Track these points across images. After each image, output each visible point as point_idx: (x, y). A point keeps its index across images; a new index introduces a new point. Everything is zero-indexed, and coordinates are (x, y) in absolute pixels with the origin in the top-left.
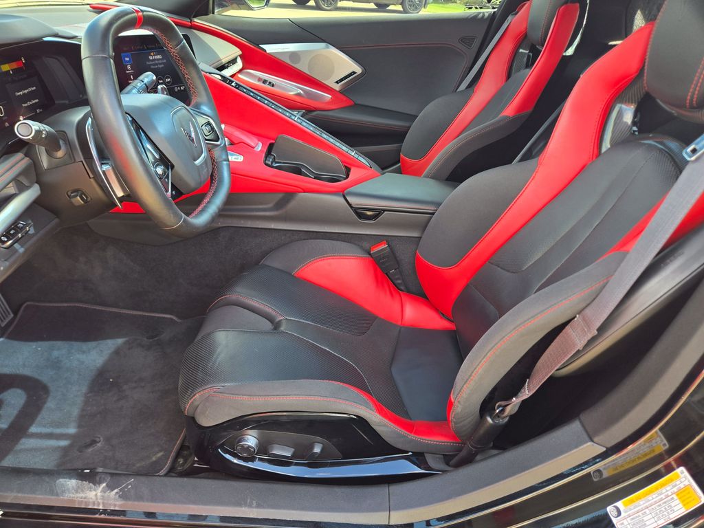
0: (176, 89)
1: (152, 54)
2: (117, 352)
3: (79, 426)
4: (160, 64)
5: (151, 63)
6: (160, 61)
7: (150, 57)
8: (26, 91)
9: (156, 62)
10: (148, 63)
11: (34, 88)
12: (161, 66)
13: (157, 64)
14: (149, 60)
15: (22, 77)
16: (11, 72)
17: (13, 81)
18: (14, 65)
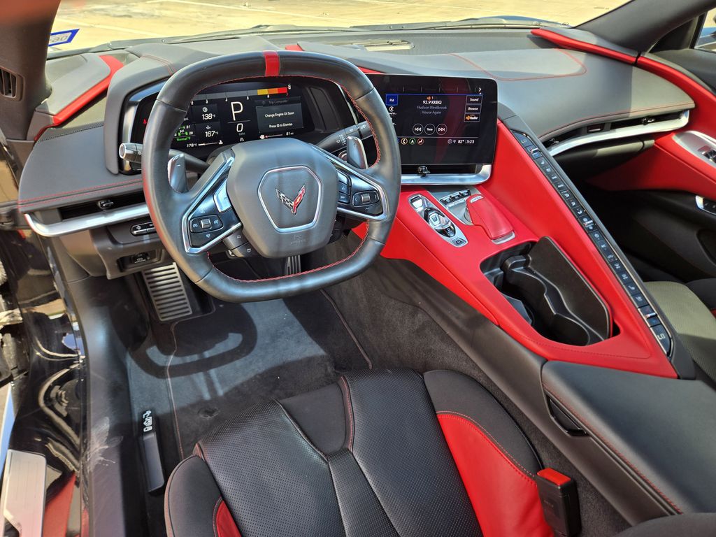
0: (450, 142)
1: (429, 98)
2: (310, 360)
3: (226, 394)
4: (436, 110)
5: (423, 108)
6: (438, 108)
7: (424, 102)
8: (279, 115)
9: (431, 107)
10: (419, 107)
11: (293, 113)
12: (436, 113)
13: (432, 110)
14: (422, 104)
15: (281, 102)
16: (268, 96)
17: (267, 104)
18: (275, 91)
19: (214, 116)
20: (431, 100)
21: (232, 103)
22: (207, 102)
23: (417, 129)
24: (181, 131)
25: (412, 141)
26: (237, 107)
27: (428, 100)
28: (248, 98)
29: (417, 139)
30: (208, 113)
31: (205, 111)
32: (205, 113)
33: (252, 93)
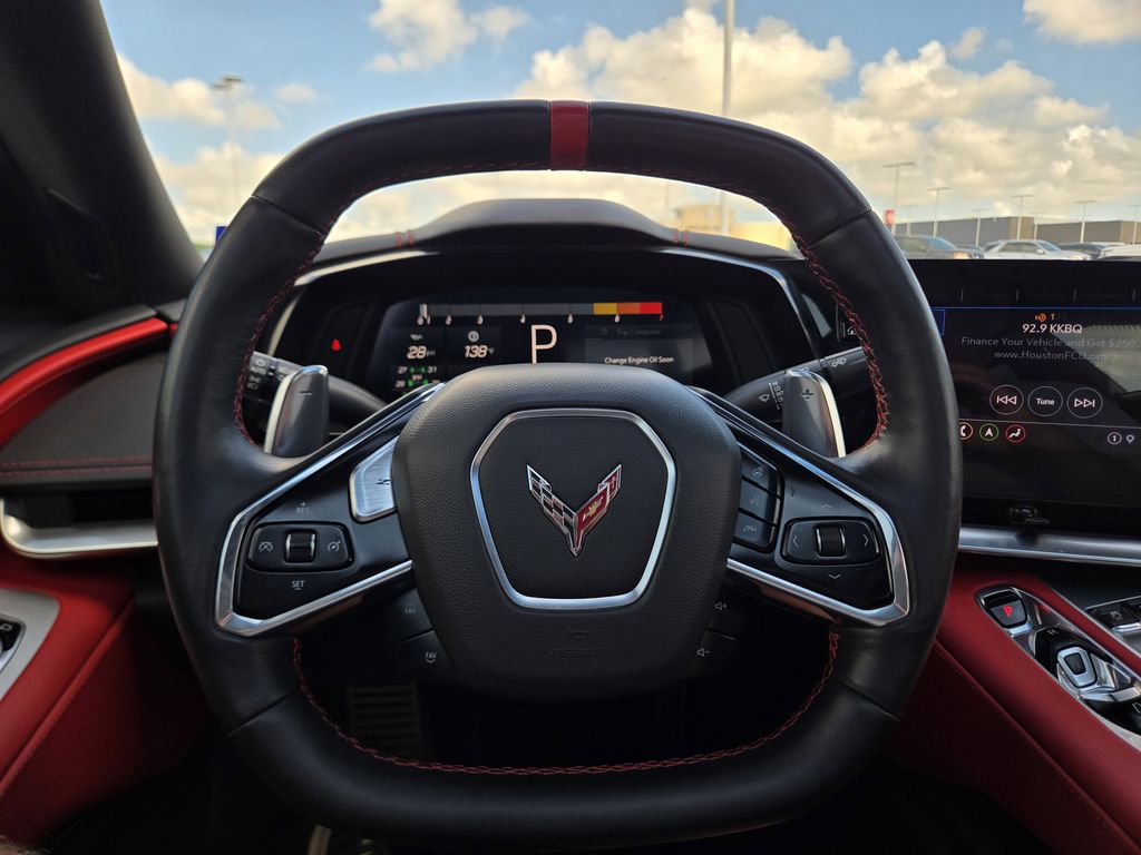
0: (1114, 439)
1: (1042, 317)
5: (1023, 342)
8: (639, 361)
9: (1049, 342)
10: (1009, 341)
11: (670, 359)
14: (1019, 334)
15: (645, 333)
16: (617, 319)
17: (613, 336)
18: (634, 308)
19: (491, 351)
20: (1048, 322)
21: (534, 328)
22: (480, 321)
23: (1006, 400)
24: (415, 377)
25: (989, 432)
26: (544, 337)
27: (1038, 324)
28: (570, 320)
29: (1003, 427)
30: (478, 343)
31: (474, 340)
32: (471, 344)
33: (581, 309)
